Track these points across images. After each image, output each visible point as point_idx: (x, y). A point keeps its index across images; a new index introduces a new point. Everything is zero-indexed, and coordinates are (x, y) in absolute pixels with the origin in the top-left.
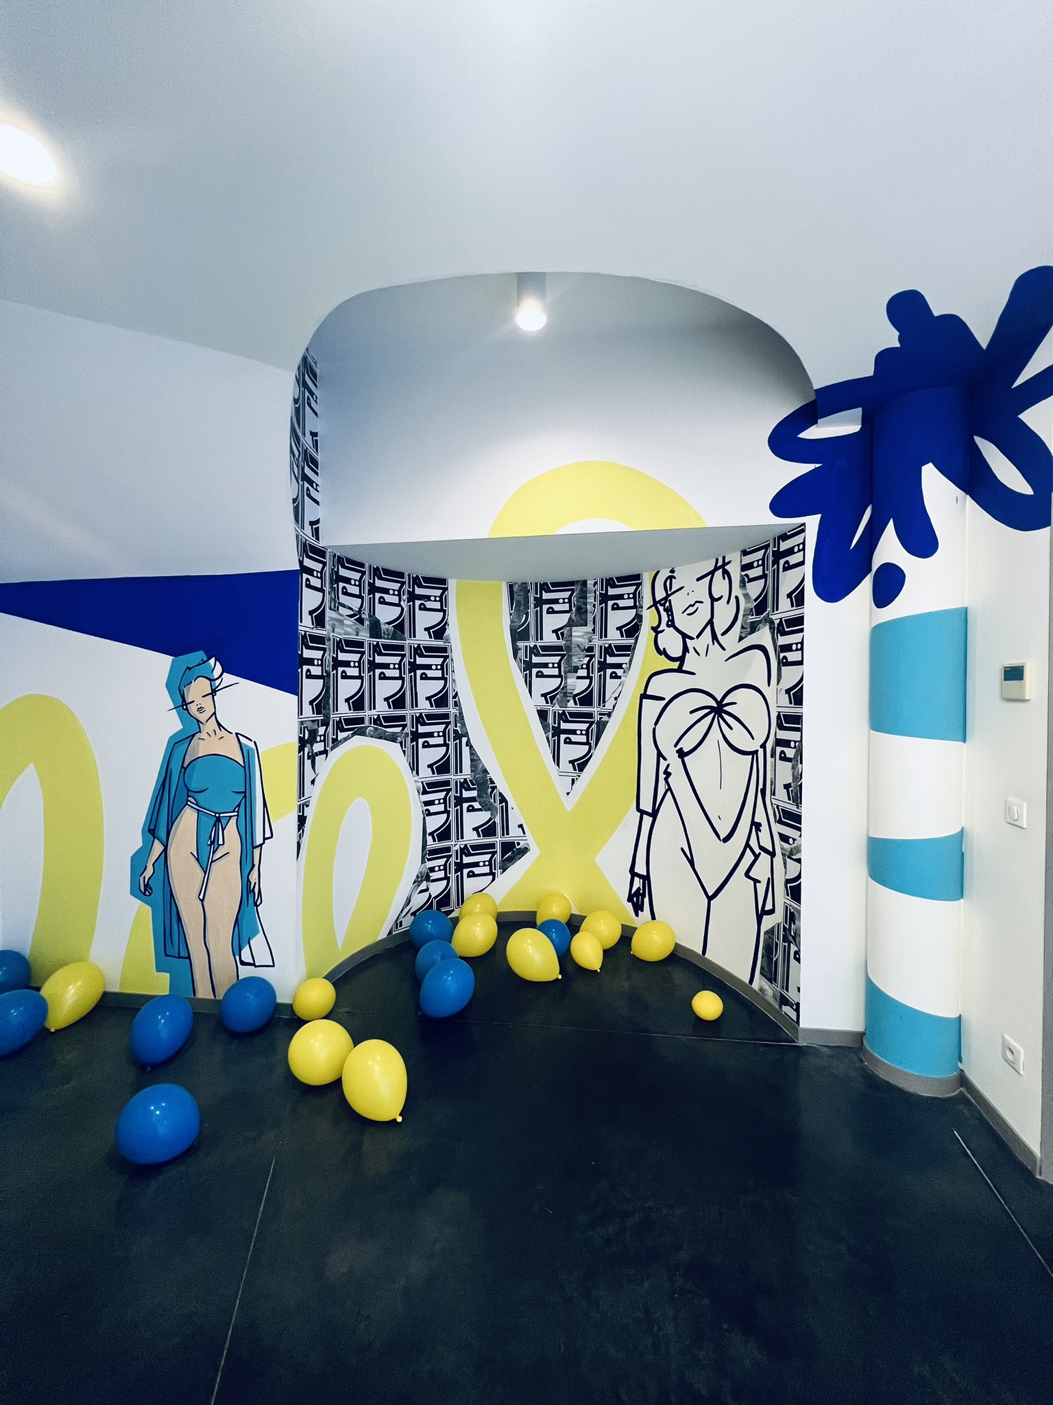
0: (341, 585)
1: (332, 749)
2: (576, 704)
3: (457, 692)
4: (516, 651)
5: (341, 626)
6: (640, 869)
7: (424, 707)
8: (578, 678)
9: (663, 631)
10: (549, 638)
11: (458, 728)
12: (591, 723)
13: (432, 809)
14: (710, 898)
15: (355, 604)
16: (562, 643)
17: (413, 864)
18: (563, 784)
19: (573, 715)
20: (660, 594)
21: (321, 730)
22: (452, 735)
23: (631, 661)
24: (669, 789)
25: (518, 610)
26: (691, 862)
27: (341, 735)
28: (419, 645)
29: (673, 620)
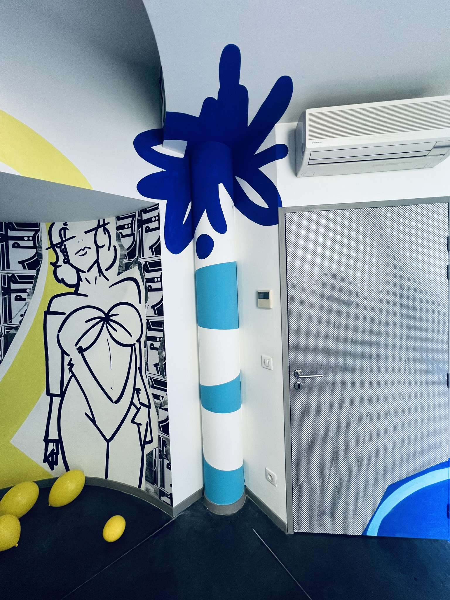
6: (53, 435)
9: (61, 266)
14: (108, 441)
20: (56, 240)
23: (34, 288)
24: (73, 375)
26: (93, 421)
29: (68, 259)
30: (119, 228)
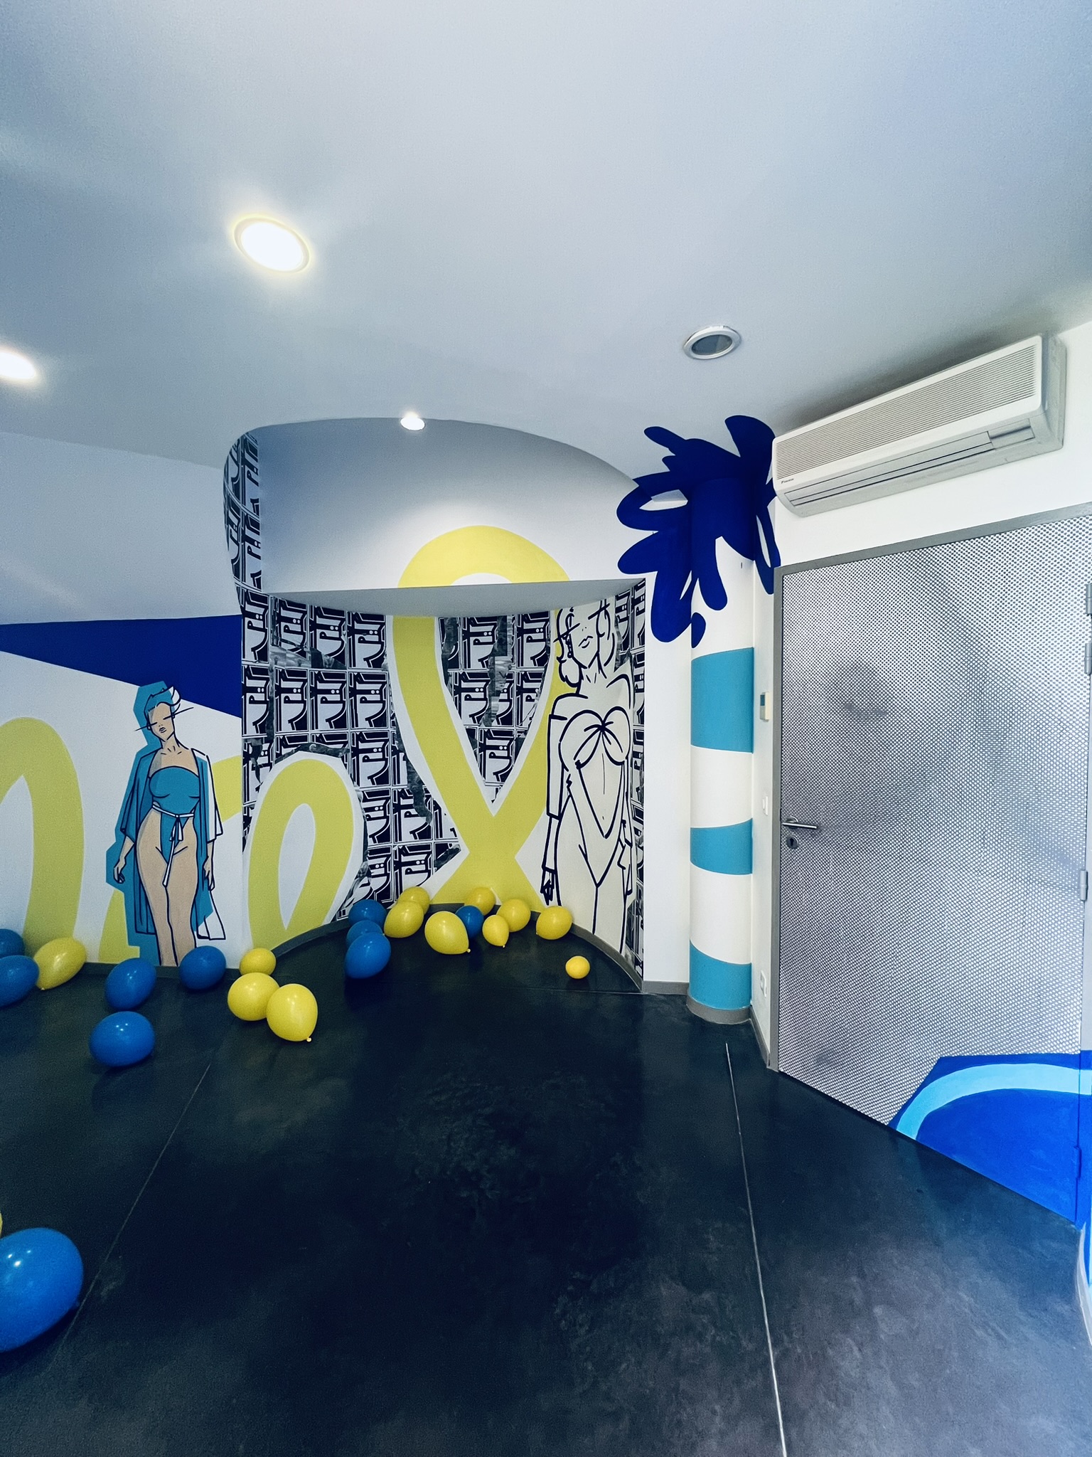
0: (283, 624)
1: (276, 762)
2: (499, 723)
3: (394, 714)
4: (447, 677)
5: (284, 658)
6: (550, 865)
7: (364, 726)
8: (501, 701)
9: (565, 661)
10: (476, 667)
11: (396, 745)
12: (511, 740)
13: (372, 814)
14: (598, 885)
15: (297, 639)
16: (486, 670)
17: (355, 862)
18: (487, 793)
19: (496, 733)
20: (563, 630)
21: (265, 746)
22: (390, 751)
23: (542, 686)
24: (571, 796)
25: (448, 642)
26: (585, 856)
27: (285, 751)
28: (359, 673)
29: (572, 652)
30: (618, 610)
